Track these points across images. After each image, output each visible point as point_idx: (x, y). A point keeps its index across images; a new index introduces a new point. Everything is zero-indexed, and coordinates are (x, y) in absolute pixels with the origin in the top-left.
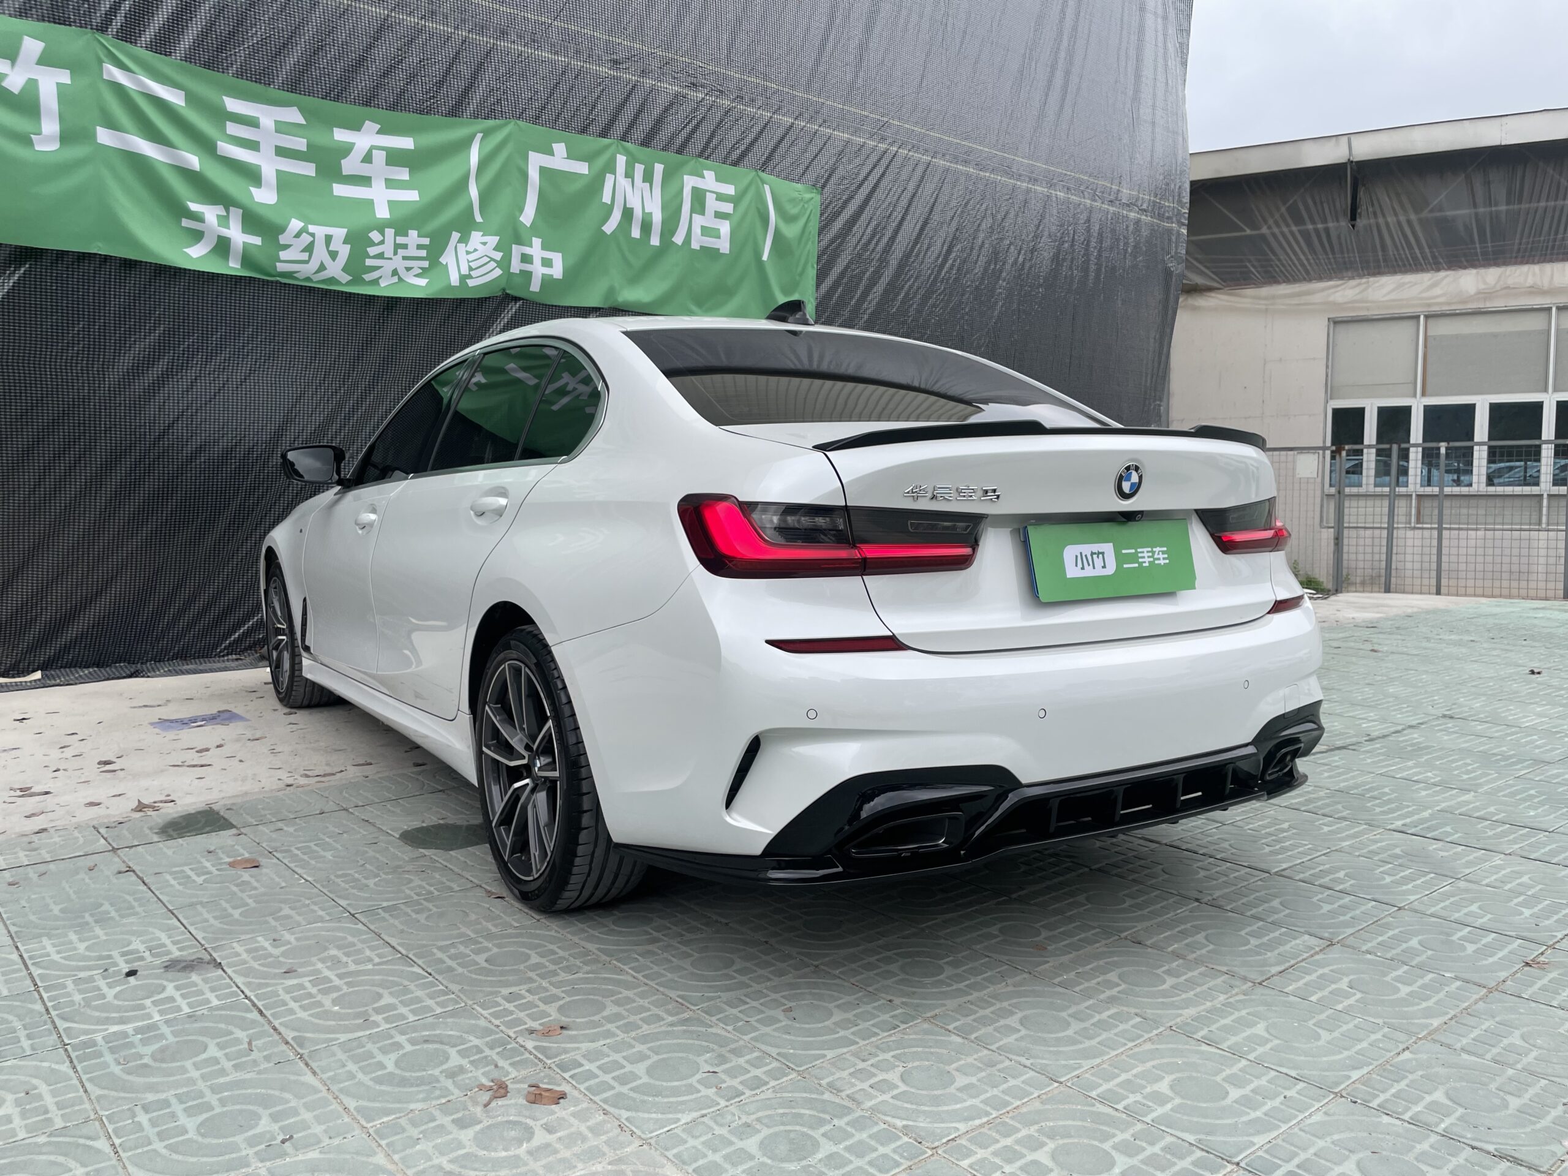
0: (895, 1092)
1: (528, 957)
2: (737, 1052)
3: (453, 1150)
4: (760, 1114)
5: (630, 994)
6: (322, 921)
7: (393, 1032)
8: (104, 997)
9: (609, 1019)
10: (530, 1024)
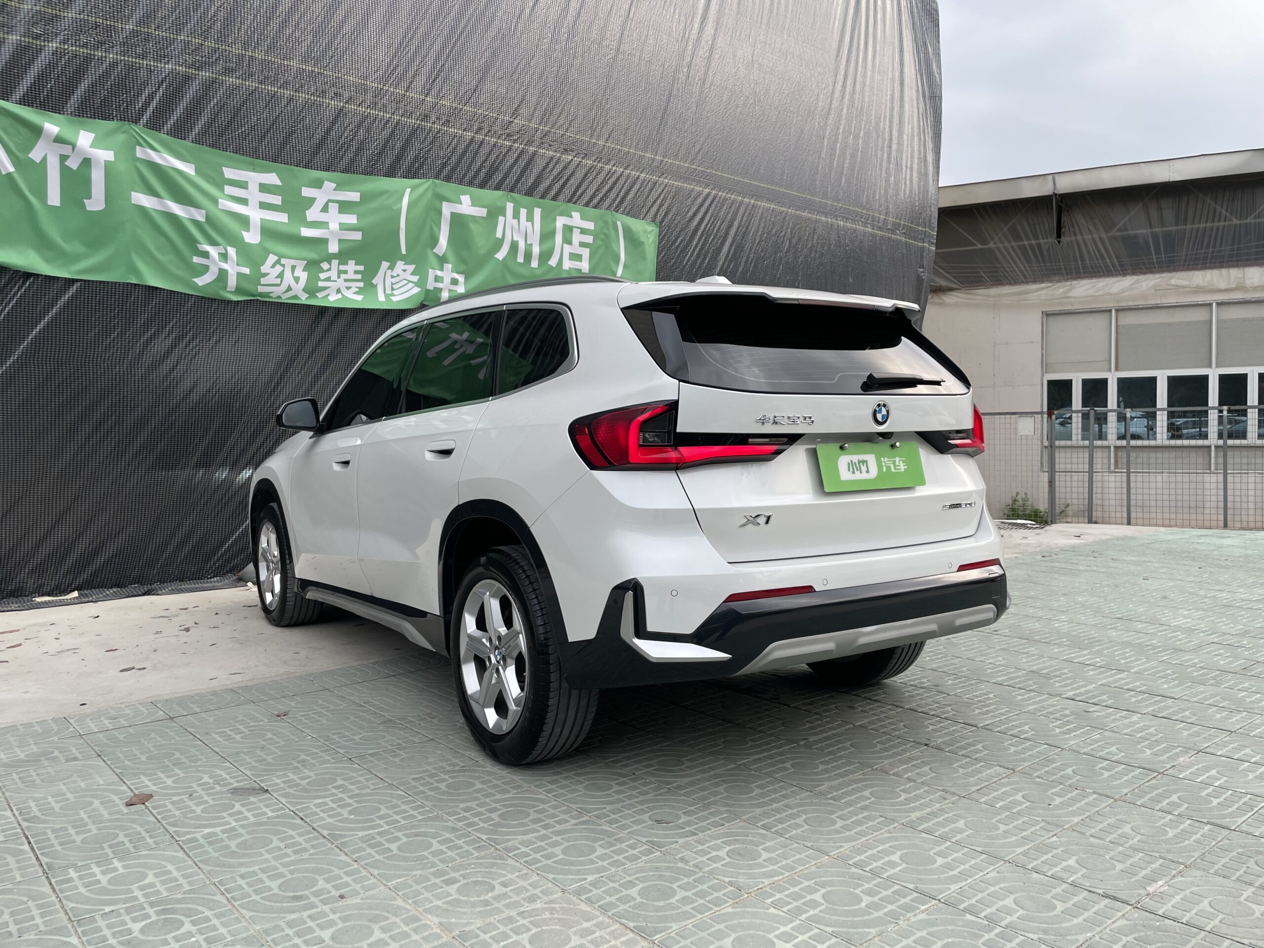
0: (724, 862)
1: (474, 784)
2: (620, 840)
3: (445, 897)
4: (638, 875)
5: (546, 807)
7: (392, 830)
9: (533, 822)
10: (482, 825)
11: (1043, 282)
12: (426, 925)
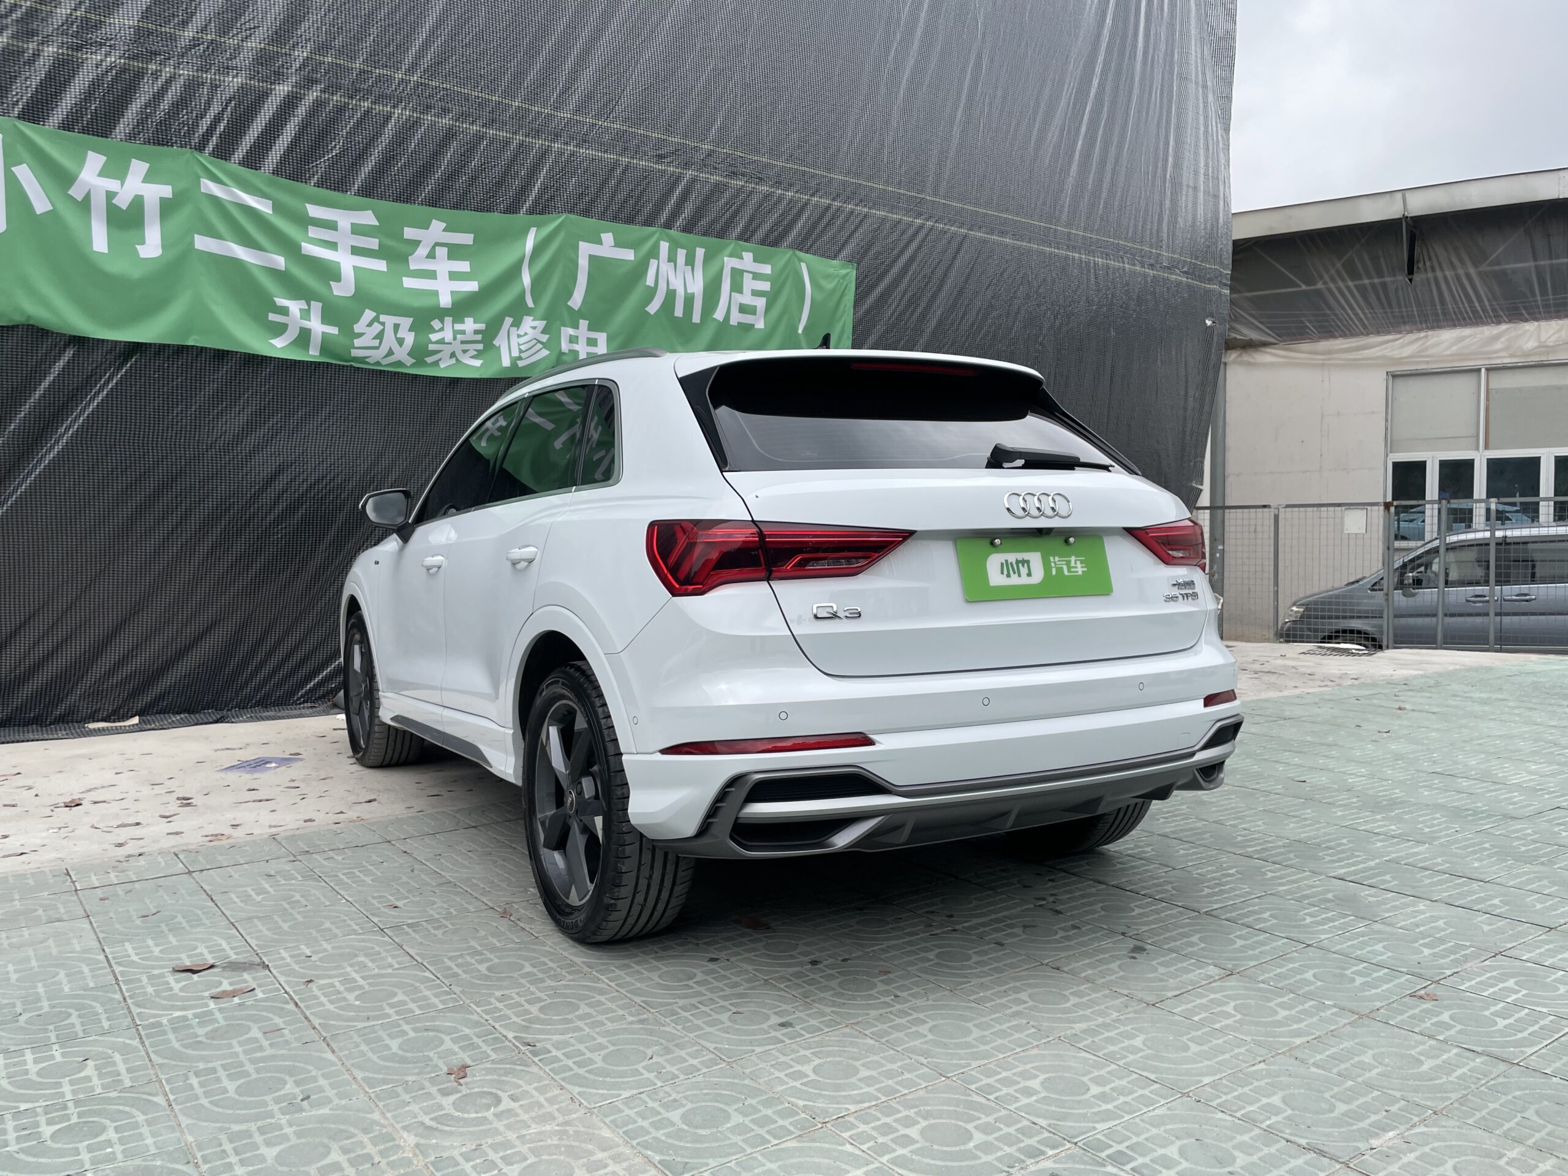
0: (805, 1080)
1: (523, 966)
2: (681, 1046)
3: (434, 1111)
4: (688, 1093)
5: (602, 999)
6: (355, 932)
7: (401, 1022)
8: (171, 989)
9: (581, 1018)
10: (515, 1019)
11: (1389, 333)
12: (399, 1147)
